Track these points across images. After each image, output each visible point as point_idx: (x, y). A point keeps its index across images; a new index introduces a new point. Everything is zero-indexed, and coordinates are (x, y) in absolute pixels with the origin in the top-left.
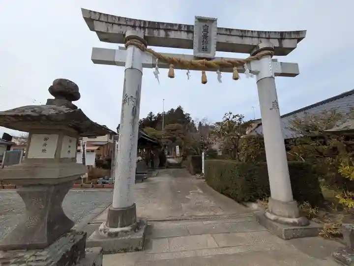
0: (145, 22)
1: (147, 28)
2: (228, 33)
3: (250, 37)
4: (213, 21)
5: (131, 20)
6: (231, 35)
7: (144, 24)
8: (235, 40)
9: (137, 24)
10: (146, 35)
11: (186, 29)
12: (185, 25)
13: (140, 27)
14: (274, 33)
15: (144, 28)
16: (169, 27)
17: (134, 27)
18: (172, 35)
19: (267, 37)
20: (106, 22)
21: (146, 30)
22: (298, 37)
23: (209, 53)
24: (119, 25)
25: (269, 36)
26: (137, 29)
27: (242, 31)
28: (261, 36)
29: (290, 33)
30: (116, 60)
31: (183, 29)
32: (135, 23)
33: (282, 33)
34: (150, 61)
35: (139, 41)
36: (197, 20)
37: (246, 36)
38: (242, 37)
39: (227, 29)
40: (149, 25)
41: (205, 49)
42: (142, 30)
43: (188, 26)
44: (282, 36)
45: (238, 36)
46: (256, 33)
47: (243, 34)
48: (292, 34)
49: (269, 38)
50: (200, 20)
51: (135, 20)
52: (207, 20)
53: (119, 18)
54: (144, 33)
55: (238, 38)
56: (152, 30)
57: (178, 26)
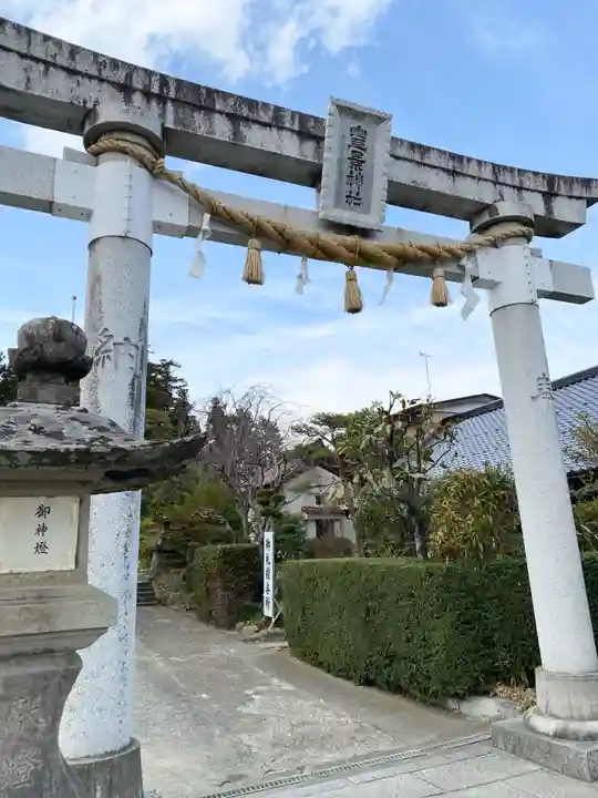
0: (164, 80)
1: (172, 100)
2: (417, 157)
3: (474, 177)
4: (380, 119)
5: (115, 64)
6: (425, 165)
7: (161, 88)
8: (437, 182)
9: (138, 83)
10: (170, 125)
11: (296, 128)
12: (293, 114)
13: (147, 95)
14: (531, 175)
15: (162, 99)
16: (245, 112)
17: (126, 89)
18: (256, 138)
19: (517, 183)
20: (23, 56)
21: (170, 107)
22: (588, 196)
23: (367, 211)
24: (72, 72)
25: (521, 181)
26: (137, 98)
27: (453, 156)
28: (501, 179)
29: (570, 181)
30: (60, 197)
31: (287, 125)
32: (129, 77)
33: (551, 179)
34: (182, 218)
35: (145, 143)
36: (334, 108)
37: (463, 175)
38: (453, 173)
39: (413, 146)
40: (177, 91)
41: (355, 200)
42: (154, 103)
43: (304, 118)
44: (552, 187)
45: (444, 170)
46: (490, 168)
47: (456, 166)
48: (575, 186)
49: (520, 189)
50: (344, 110)
51: (132, 69)
52: (364, 114)
53: (74, 51)
54: (163, 115)
55: (444, 175)
56: (188, 110)
57: (271, 113)
